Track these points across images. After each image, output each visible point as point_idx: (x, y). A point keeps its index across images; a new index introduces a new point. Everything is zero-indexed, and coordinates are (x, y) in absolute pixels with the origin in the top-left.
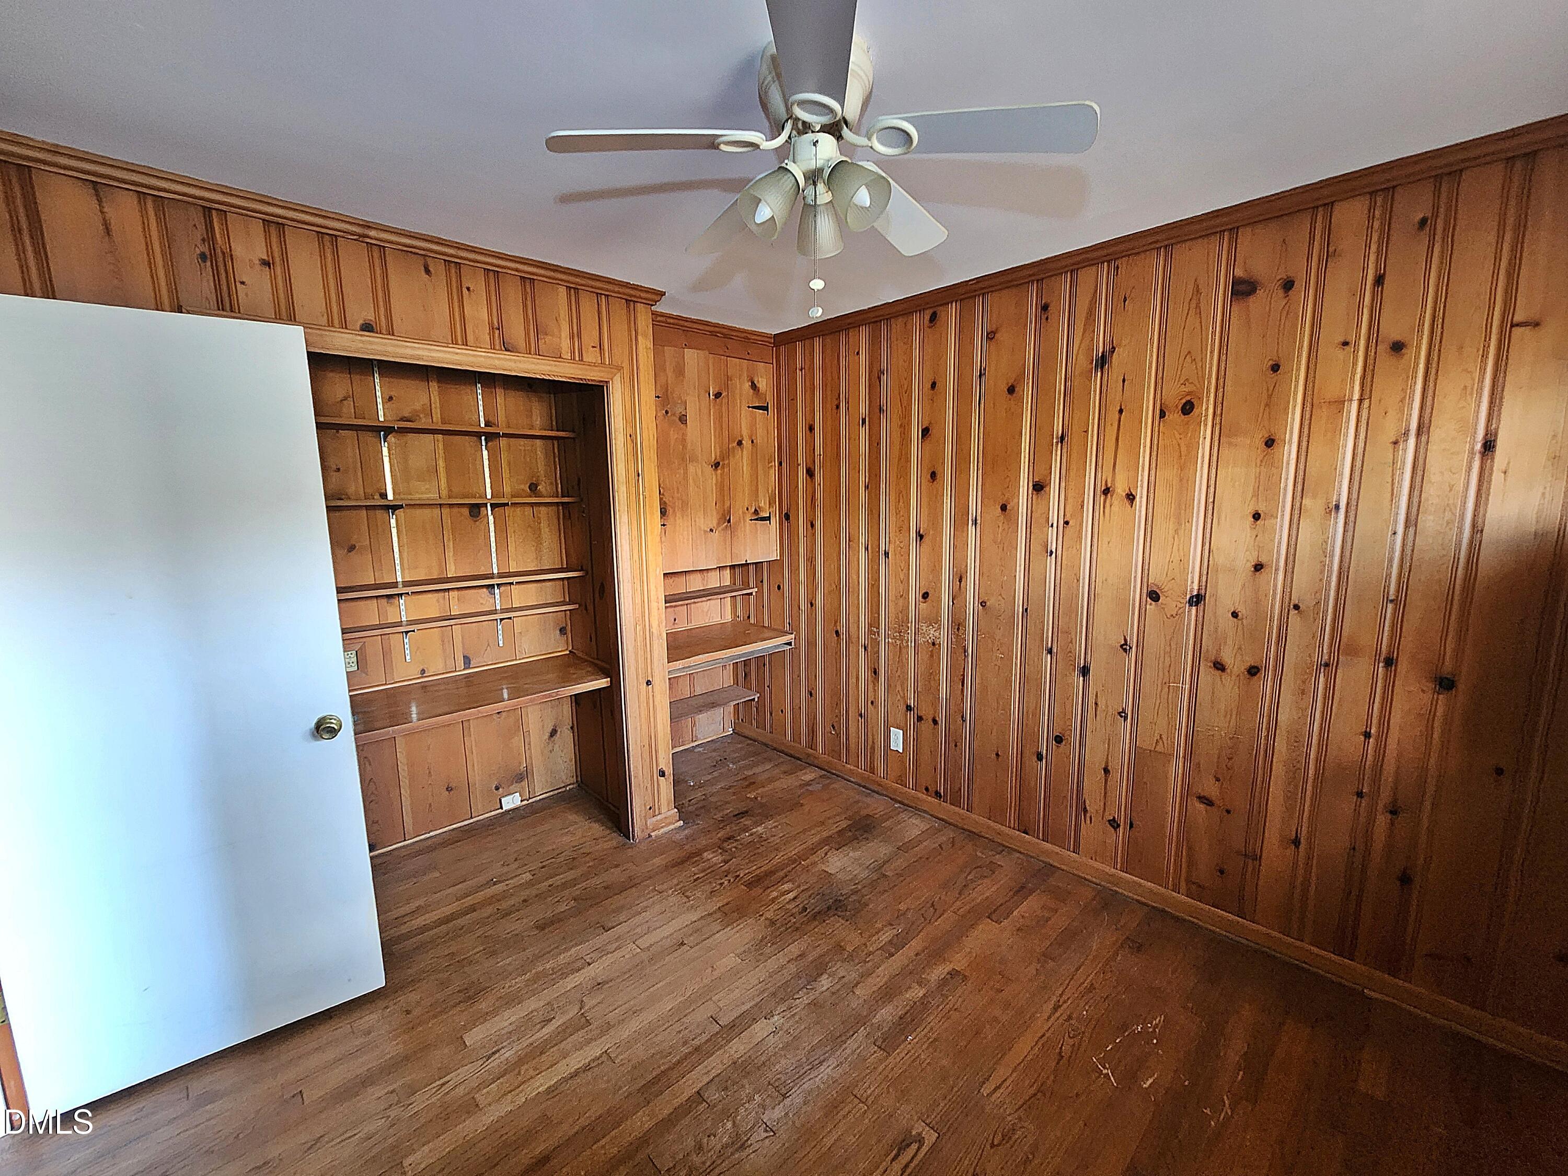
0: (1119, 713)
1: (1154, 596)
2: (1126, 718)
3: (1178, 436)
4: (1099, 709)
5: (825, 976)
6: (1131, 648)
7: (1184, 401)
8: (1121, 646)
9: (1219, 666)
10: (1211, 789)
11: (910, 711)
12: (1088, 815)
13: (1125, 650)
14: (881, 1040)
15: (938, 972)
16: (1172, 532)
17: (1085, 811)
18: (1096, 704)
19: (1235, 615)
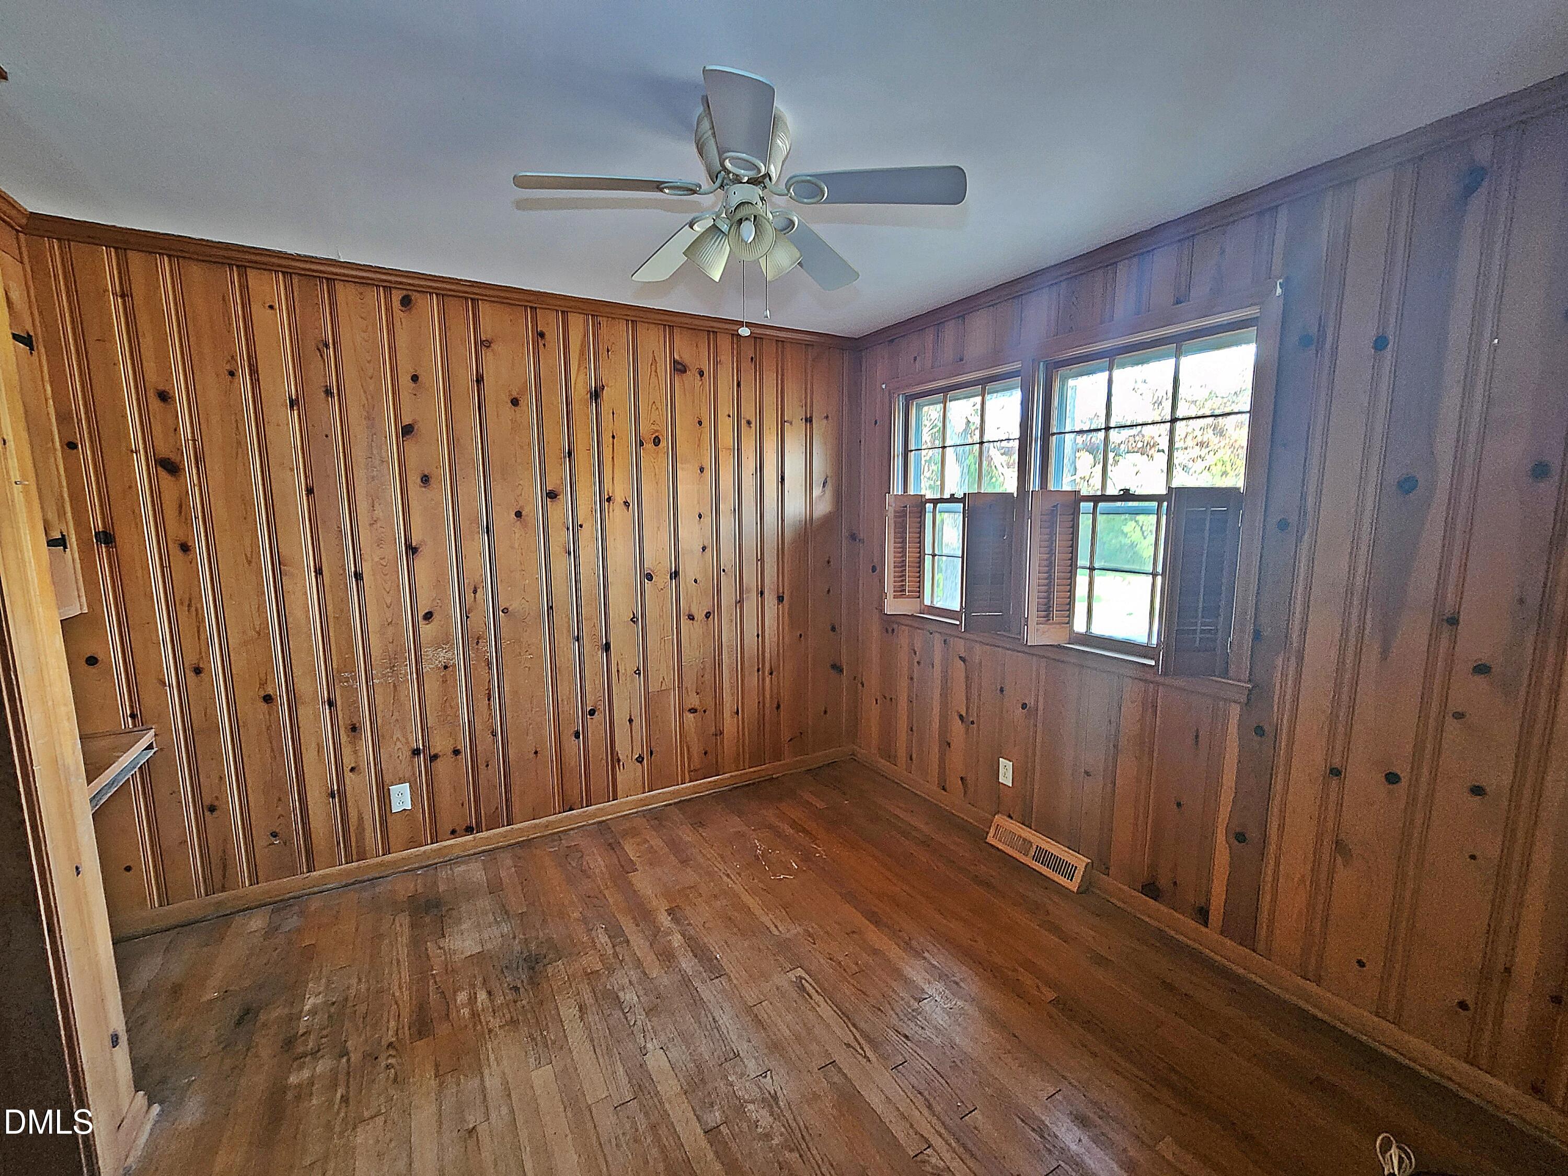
0: (635, 672)
1: (650, 577)
2: (639, 674)
3: (653, 460)
4: (620, 674)
5: (621, 994)
6: (638, 619)
7: (654, 436)
8: (631, 620)
9: (691, 617)
10: (693, 700)
11: (419, 754)
12: (621, 763)
13: (634, 622)
14: (710, 974)
15: (665, 920)
16: (656, 529)
17: (619, 760)
18: (618, 671)
19: (696, 581)
